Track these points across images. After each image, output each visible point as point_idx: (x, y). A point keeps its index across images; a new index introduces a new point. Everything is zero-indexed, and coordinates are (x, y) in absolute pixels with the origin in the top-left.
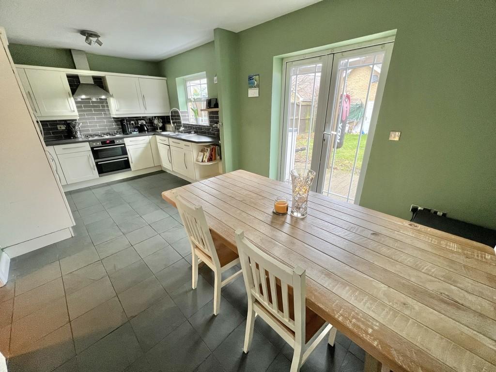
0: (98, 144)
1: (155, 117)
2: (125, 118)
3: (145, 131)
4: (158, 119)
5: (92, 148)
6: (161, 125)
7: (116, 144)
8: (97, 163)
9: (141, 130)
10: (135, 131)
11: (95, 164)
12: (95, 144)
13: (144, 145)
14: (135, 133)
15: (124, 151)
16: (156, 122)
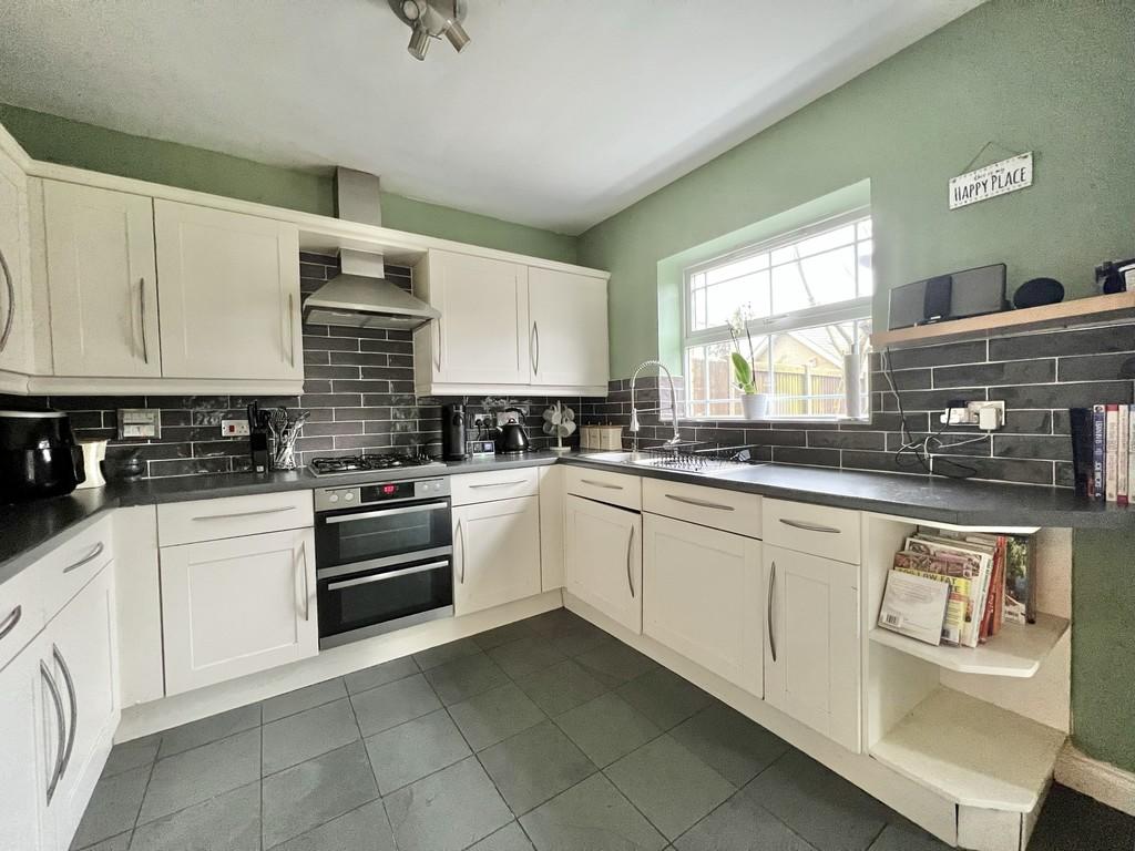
0: (349, 496)
1: (553, 400)
2: (460, 398)
3: (517, 449)
4: (563, 409)
5: (320, 517)
6: (571, 427)
7: (418, 496)
8: (322, 585)
9: (504, 445)
10: (484, 450)
11: (313, 589)
12: (334, 498)
13: (518, 504)
14: (483, 454)
15: (441, 531)
16: (555, 416)
